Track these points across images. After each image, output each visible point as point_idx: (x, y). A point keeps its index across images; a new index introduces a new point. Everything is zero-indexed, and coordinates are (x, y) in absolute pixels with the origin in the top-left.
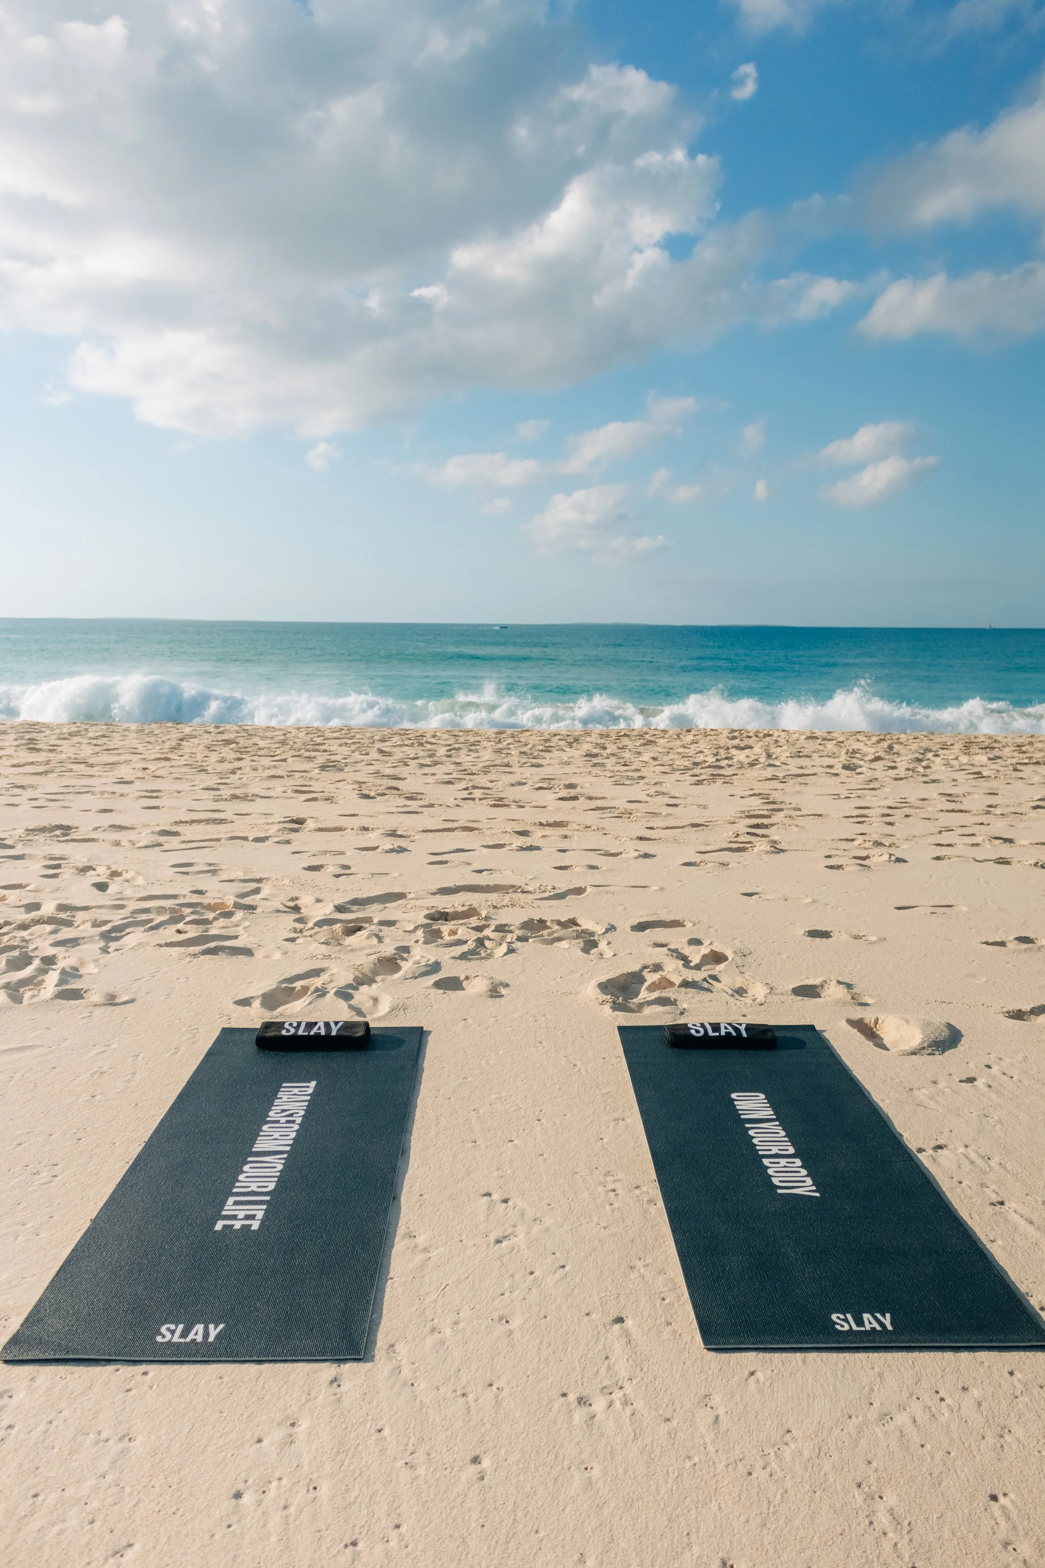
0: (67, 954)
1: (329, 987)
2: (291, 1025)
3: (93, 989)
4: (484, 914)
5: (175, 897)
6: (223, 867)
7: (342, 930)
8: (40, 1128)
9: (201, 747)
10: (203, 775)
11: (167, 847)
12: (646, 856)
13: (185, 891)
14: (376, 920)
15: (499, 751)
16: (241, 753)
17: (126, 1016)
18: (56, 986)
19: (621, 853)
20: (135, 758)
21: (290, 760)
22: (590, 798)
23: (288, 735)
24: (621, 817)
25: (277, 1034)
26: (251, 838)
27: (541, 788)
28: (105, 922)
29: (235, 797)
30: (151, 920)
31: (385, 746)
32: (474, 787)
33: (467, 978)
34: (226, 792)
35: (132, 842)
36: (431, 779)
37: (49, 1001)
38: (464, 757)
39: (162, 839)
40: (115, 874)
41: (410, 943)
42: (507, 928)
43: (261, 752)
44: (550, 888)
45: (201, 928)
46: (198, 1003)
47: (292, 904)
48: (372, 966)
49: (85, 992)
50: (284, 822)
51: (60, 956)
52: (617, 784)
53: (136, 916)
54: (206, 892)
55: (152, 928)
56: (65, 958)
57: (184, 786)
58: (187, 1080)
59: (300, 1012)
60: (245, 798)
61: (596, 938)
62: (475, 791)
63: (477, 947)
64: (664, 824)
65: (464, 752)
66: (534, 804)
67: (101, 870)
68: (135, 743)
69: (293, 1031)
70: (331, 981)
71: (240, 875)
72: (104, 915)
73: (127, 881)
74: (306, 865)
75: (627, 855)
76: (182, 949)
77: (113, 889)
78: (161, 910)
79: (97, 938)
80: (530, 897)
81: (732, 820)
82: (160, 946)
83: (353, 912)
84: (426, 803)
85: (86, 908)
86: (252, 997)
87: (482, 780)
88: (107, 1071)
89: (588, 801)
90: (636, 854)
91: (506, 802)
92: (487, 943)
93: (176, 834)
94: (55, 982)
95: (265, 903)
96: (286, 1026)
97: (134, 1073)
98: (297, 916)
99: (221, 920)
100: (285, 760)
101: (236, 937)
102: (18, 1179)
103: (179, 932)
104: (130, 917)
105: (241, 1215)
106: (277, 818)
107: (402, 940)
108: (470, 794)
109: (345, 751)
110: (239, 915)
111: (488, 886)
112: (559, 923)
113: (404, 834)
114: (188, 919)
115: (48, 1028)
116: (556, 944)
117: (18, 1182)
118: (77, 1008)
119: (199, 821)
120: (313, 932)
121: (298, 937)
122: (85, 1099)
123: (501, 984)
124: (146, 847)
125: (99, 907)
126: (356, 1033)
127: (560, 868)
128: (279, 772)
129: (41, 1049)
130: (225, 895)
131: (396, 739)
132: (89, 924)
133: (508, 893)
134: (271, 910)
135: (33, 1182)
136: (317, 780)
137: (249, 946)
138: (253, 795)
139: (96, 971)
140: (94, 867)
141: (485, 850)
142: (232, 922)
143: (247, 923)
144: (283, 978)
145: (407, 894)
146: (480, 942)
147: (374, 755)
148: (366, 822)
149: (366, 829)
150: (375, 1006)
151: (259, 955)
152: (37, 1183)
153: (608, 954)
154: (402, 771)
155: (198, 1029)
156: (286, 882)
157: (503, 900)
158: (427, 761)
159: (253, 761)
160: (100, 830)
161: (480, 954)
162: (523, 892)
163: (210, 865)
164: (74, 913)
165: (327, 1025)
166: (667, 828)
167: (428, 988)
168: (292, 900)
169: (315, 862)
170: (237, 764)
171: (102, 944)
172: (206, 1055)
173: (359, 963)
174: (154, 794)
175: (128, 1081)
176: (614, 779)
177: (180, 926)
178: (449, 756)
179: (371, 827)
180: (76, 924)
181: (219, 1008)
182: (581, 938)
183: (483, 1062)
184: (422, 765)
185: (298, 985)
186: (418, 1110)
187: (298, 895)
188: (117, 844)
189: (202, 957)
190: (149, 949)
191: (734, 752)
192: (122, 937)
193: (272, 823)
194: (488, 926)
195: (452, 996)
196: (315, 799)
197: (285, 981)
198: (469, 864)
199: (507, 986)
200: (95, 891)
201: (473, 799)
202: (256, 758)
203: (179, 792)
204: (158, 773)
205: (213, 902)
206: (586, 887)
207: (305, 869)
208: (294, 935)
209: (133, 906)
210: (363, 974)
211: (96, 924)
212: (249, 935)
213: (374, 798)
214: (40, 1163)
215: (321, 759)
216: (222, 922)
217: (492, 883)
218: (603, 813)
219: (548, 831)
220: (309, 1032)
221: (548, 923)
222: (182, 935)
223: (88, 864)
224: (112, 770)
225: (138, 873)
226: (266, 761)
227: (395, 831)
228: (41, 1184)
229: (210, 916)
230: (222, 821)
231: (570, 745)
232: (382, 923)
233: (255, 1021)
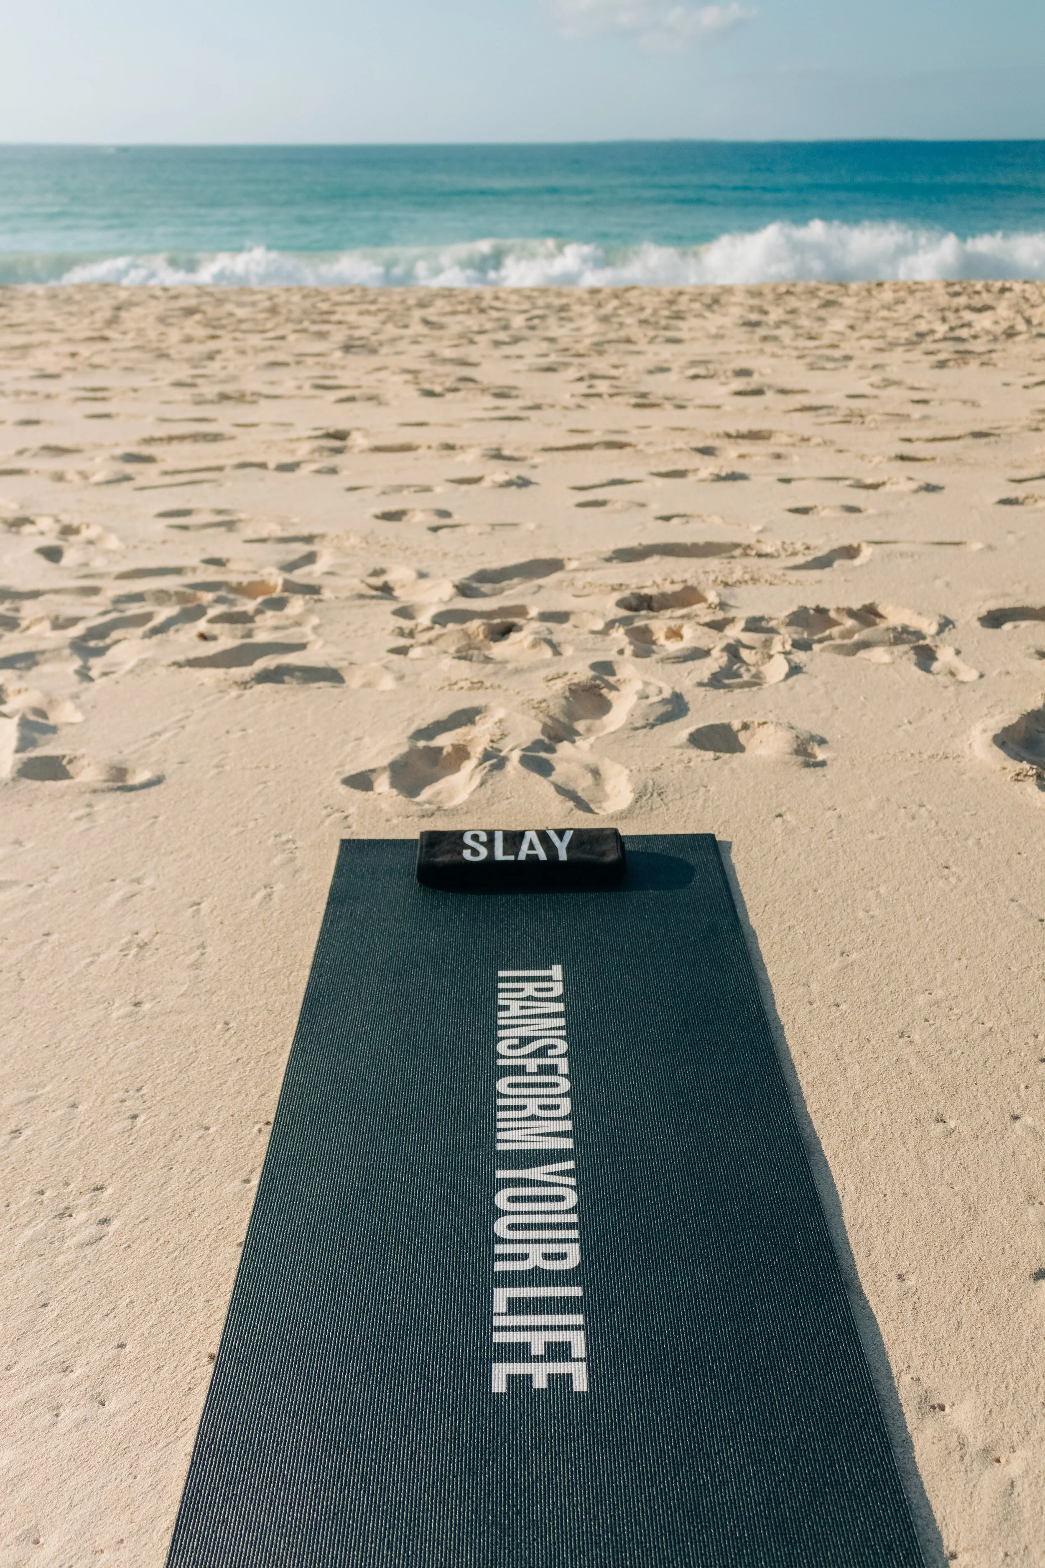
0: (22, 685)
1: (506, 747)
2: (475, 838)
3: (83, 756)
4: (712, 597)
5: (178, 571)
6: (242, 516)
7: (484, 631)
8: (48, 1088)
9: (151, 319)
10: (164, 364)
11: (140, 481)
12: (930, 488)
13: (194, 561)
14: (533, 612)
15: (605, 319)
16: (214, 327)
17: (155, 814)
18: (17, 751)
19: (884, 484)
20: (55, 338)
21: (292, 338)
22: (783, 392)
23: (276, 300)
24: (849, 422)
25: (456, 858)
26: (272, 465)
27: (696, 377)
28: (73, 621)
29: (224, 397)
30: (148, 617)
31: (431, 313)
32: (593, 377)
33: (745, 726)
34: (209, 390)
35: (84, 475)
36: (519, 365)
37: (11, 784)
38: (554, 329)
39: (130, 468)
40: (68, 531)
41: (611, 656)
42: (764, 624)
43: (244, 326)
44: (799, 546)
45: (239, 628)
46: (278, 783)
47: (378, 581)
48: (564, 702)
49: (70, 762)
50: (317, 437)
51: (11, 688)
52: (812, 367)
53: (122, 606)
54: (228, 560)
55: (155, 631)
56: (19, 692)
57: (141, 381)
58: (309, 961)
59: (469, 802)
60: (240, 398)
61: (928, 641)
62: (596, 382)
63: (731, 663)
64: (928, 433)
65: (552, 321)
66: (698, 402)
67: (45, 523)
68: (49, 315)
69: (484, 853)
70: (503, 736)
71: (274, 529)
72: (70, 607)
73: (91, 542)
74: (378, 510)
75: (895, 488)
76: (220, 672)
77: (71, 557)
78: (162, 597)
79: (67, 652)
80: (775, 566)
81: (1034, 425)
82: (179, 665)
83: (484, 595)
84: (529, 403)
85: (35, 595)
86: (373, 771)
87: (600, 365)
88: (151, 941)
89: (781, 397)
90: (913, 485)
91: (652, 399)
92: (745, 654)
93: (149, 459)
94: (13, 744)
95: (331, 580)
96: (467, 839)
97: (203, 946)
98: (395, 606)
99: (269, 613)
100: (282, 338)
101: (302, 647)
102: (28, 1233)
103: (203, 637)
104: (114, 610)
105: (538, 1343)
106: (302, 431)
107: (595, 650)
108: (590, 387)
109: (372, 323)
110: (297, 605)
111: (695, 545)
112: (851, 613)
113: (516, 454)
114: (212, 612)
115: (18, 843)
116: (863, 654)
117: (31, 1241)
118: (62, 796)
119: (182, 438)
120: (432, 634)
121: (412, 646)
122: (122, 1012)
123: (812, 738)
124: (109, 482)
125: (57, 592)
126: (603, 854)
127: (797, 511)
128: (281, 357)
129: (15, 889)
130: (262, 566)
131: (440, 303)
132: (47, 624)
133: (733, 557)
134: (348, 594)
135: (63, 1240)
136: (343, 368)
137: (334, 665)
138: (253, 394)
139: (78, 717)
140: (32, 518)
141: (660, 482)
142: (288, 617)
143: (315, 620)
144: (413, 728)
145: (566, 562)
146: (733, 651)
147: (418, 328)
148: (449, 436)
149: (450, 447)
150: (597, 785)
151: (354, 680)
152: (71, 1242)
153: (968, 674)
154: (472, 353)
155: (294, 842)
156: (353, 541)
157: (732, 572)
158: (502, 336)
159: (235, 339)
160: (27, 454)
161: (740, 676)
162: (760, 555)
163: (219, 512)
164: (18, 603)
165: (543, 836)
166: (934, 440)
167: (681, 747)
168: (376, 573)
169: (393, 506)
170: (213, 345)
171: (77, 663)
172: (329, 904)
173: (538, 696)
174: (99, 394)
175: (195, 966)
176: (808, 360)
177: (202, 625)
178: (533, 328)
179: (459, 443)
180: (24, 624)
181: (320, 794)
182: (903, 642)
183: (861, 914)
184: (497, 344)
185: (445, 741)
186: (787, 1033)
187: (384, 566)
188: (59, 477)
189: (259, 688)
190: (162, 671)
191: (968, 316)
192: (107, 648)
193: (298, 439)
194: (732, 620)
195: (735, 764)
196: (351, 399)
197: (420, 734)
198: (643, 505)
199: (822, 742)
200: (43, 563)
201: (599, 395)
202: (238, 335)
203: (135, 390)
204: (96, 360)
205: (245, 580)
206: (859, 546)
207: (377, 517)
208: (402, 642)
209: (114, 589)
210: (551, 717)
211: (60, 624)
212: (326, 643)
213: (440, 395)
214: (67, 1184)
215: (339, 336)
216: (270, 618)
217: (701, 540)
218: (818, 416)
219: (746, 447)
220: (517, 855)
221: (833, 614)
222: (211, 644)
223: (21, 514)
224: (24, 357)
225: (108, 529)
226: (255, 340)
227: (499, 450)
228: (82, 1246)
229: (249, 605)
230: (216, 438)
231: (709, 307)
232: (545, 617)
233: (395, 821)
